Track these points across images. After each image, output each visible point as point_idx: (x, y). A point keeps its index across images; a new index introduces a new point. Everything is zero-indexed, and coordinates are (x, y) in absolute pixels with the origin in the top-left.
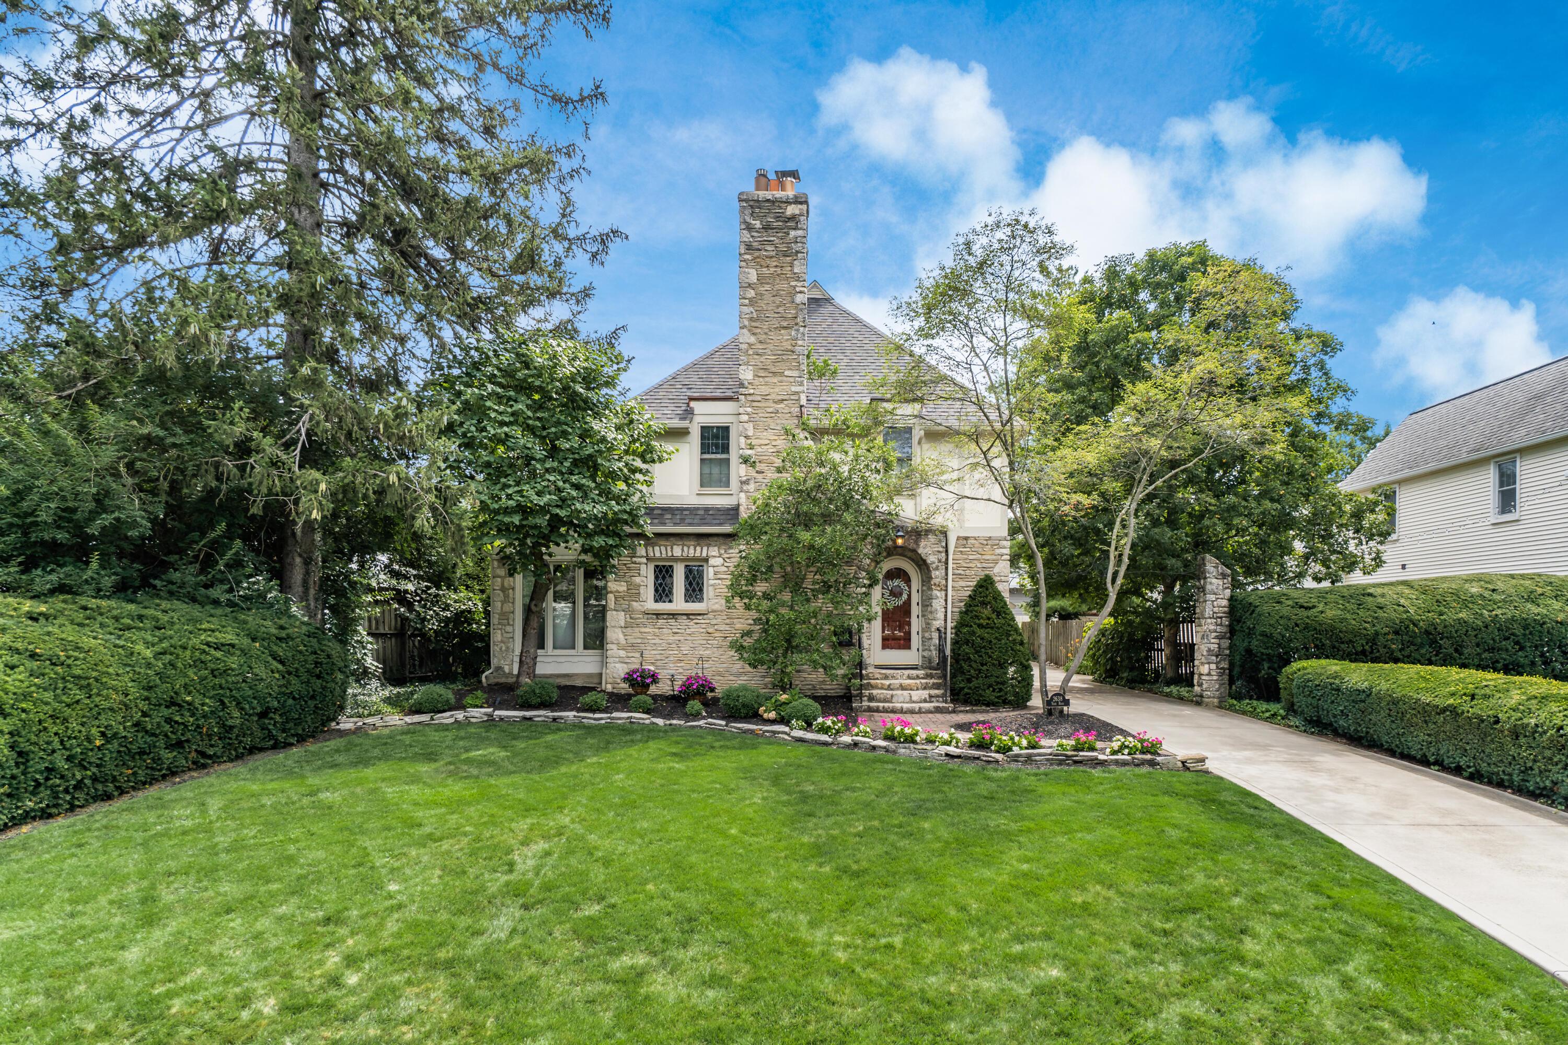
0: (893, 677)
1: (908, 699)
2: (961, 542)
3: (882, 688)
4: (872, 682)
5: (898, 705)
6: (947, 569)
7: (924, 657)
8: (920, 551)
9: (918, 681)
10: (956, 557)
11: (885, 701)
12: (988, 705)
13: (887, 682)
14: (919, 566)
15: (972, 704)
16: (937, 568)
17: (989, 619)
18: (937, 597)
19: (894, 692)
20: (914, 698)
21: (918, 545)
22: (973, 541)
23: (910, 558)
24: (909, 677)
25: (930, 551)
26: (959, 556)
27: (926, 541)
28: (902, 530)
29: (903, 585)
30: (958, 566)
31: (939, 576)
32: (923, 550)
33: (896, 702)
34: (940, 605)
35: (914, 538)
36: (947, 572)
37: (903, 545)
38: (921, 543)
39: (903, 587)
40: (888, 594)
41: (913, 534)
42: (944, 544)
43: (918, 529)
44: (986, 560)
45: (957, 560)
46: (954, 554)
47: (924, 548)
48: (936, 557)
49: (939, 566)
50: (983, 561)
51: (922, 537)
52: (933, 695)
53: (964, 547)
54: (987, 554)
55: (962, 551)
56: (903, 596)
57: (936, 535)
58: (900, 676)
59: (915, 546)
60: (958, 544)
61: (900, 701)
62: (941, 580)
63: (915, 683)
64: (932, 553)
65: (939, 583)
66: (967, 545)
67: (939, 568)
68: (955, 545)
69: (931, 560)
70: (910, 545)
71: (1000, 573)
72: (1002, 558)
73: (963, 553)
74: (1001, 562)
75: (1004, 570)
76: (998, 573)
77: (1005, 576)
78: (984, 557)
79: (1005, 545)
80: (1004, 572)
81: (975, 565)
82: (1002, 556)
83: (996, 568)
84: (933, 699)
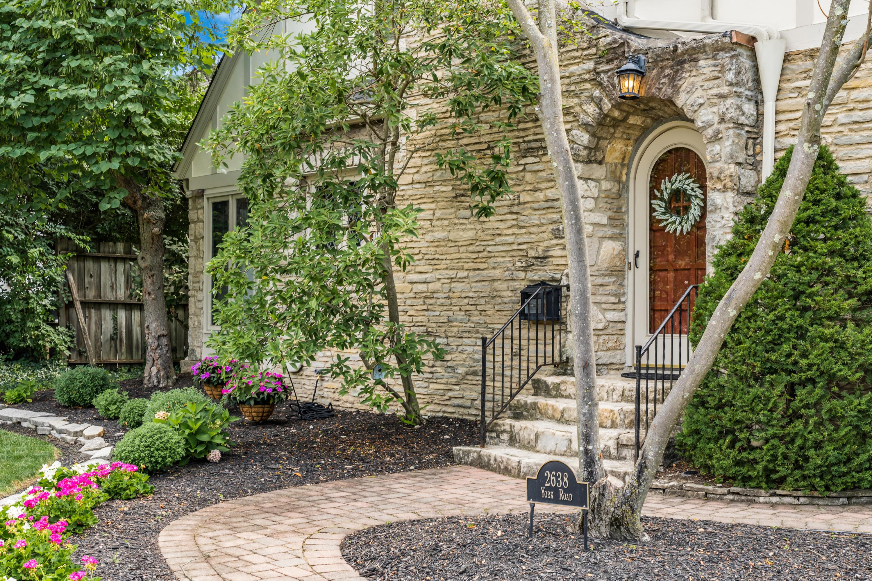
1: (563, 446)
2: (800, 65)
3: (553, 418)
4: (541, 402)
8: (681, 101)
9: (617, 408)
10: (783, 105)
11: (529, 446)
13: (563, 405)
16: (716, 138)
18: (715, 208)
21: (676, 89)
24: (624, 397)
25: (702, 97)
26: (794, 101)
27: (693, 74)
28: (643, 57)
29: (692, 185)
30: (791, 125)
31: (722, 154)
32: (687, 96)
33: (542, 450)
34: (723, 226)
35: (667, 71)
36: (761, 144)
37: (643, 93)
38: (683, 80)
39: (692, 190)
40: (663, 210)
41: (666, 62)
42: (747, 76)
43: (676, 48)
44: (860, 102)
45: (790, 111)
46: (779, 97)
47: (688, 92)
48: (715, 109)
49: (724, 131)
50: (851, 106)
51: (686, 66)
52: (625, 443)
53: (804, 75)
54: (863, 85)
55: (800, 88)
56: (692, 211)
57: (714, 58)
58: (608, 393)
59: (670, 91)
60: (793, 71)
61: (548, 450)
62: (726, 166)
63: (612, 411)
64: (708, 102)
65: (720, 173)
66: (810, 70)
67: (720, 136)
68: (782, 75)
69: (704, 119)
70: (660, 89)
73: (804, 92)
78: (854, 94)
81: (833, 118)
84: (625, 452)
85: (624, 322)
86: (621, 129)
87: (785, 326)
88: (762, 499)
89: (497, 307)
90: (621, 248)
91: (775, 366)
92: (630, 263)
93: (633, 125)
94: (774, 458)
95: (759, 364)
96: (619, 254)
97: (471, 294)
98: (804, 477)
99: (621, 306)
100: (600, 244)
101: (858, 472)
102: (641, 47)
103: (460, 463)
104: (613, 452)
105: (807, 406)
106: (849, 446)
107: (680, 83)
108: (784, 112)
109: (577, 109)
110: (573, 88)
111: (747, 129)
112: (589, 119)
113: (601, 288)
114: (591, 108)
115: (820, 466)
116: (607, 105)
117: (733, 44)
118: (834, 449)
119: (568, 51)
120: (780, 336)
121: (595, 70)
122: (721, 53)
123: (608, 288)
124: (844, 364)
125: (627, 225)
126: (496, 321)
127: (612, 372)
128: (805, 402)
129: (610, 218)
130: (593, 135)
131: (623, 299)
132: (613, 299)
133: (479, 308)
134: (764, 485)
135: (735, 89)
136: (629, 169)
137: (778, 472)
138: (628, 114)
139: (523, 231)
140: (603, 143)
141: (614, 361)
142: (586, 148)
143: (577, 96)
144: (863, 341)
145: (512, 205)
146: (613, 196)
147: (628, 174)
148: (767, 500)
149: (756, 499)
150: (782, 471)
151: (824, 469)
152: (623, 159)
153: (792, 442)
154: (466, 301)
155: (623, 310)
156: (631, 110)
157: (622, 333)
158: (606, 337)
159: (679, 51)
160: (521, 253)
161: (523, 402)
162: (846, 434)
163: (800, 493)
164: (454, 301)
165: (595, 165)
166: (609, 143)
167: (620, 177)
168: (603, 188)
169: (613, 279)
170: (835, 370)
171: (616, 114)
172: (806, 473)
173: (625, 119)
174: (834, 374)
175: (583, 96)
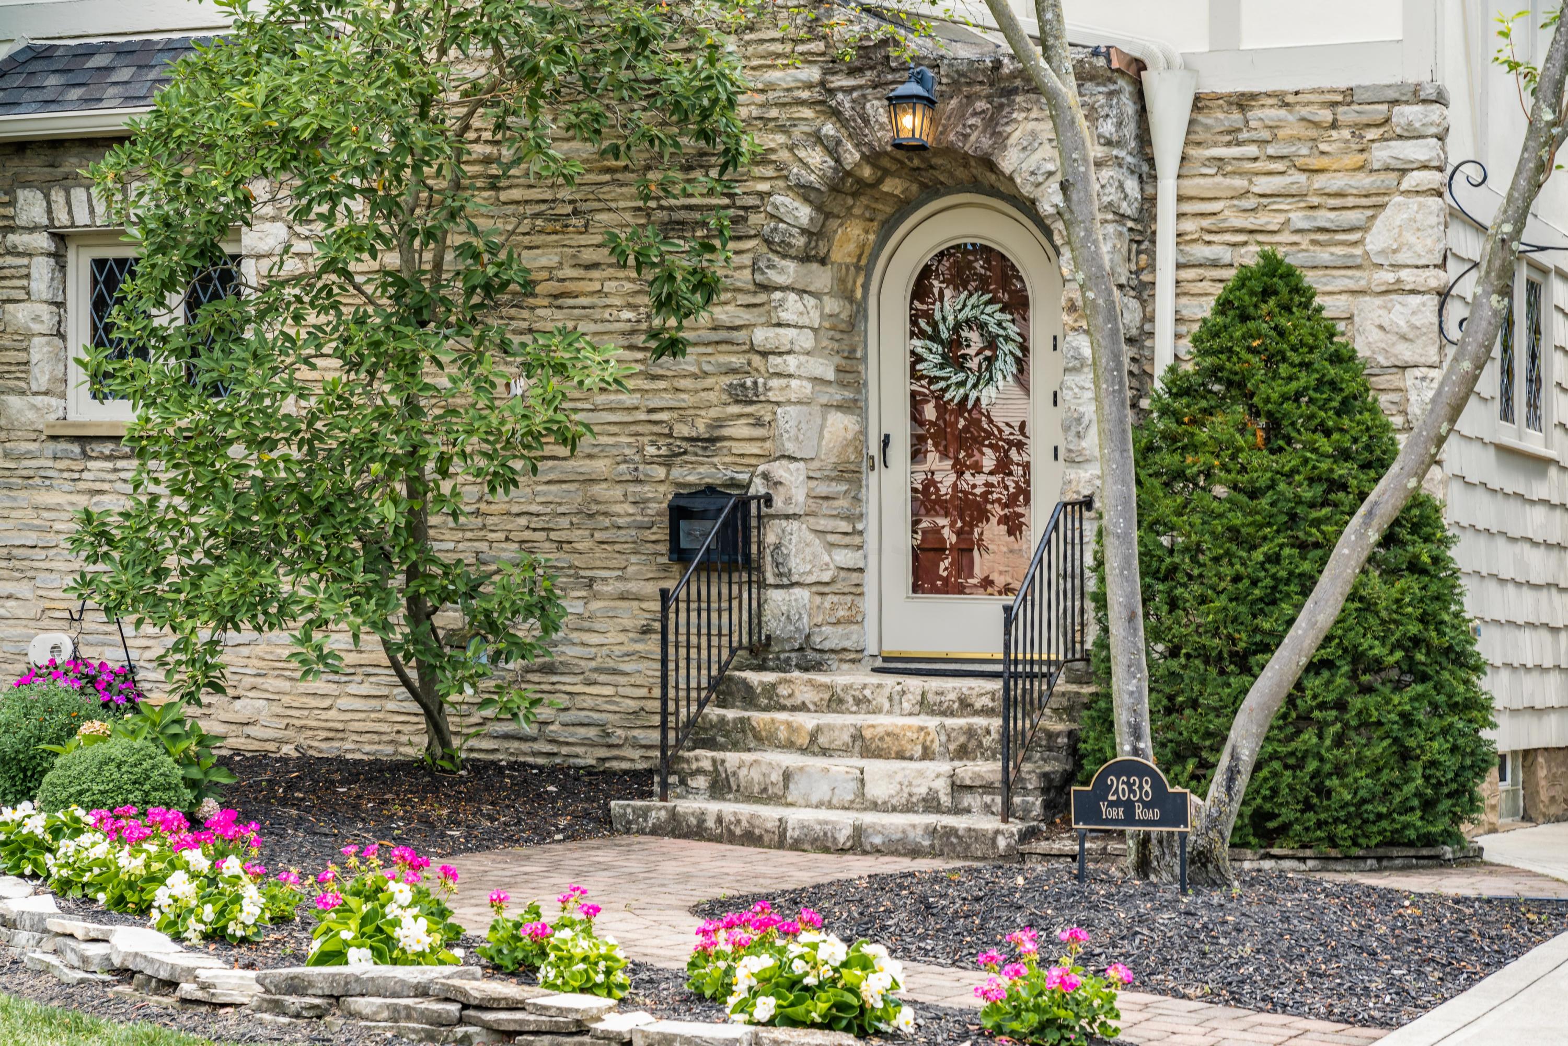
0: (863, 703)
1: (847, 793)
2: (1220, 118)
3: (790, 746)
4: (759, 718)
6: (1153, 239)
8: (1009, 161)
9: (932, 722)
10: (1192, 186)
11: (764, 796)
18: (1081, 363)
19: (811, 762)
20: (878, 790)
21: (1000, 139)
22: (1273, 114)
24: (925, 705)
25: (1055, 160)
26: (1208, 181)
27: (1033, 115)
28: (930, 73)
29: (998, 316)
30: (1206, 223)
32: (1022, 155)
33: (801, 801)
35: (981, 105)
36: (1152, 255)
37: (929, 141)
38: (1014, 126)
39: (999, 325)
40: (938, 359)
41: (978, 88)
42: (1130, 130)
43: (997, 64)
44: (1329, 195)
45: (1202, 199)
46: (1185, 172)
47: (1025, 148)
50: (1315, 201)
51: (1019, 99)
52: (969, 783)
53: (1228, 138)
54: (1335, 167)
55: (1220, 159)
56: (999, 364)
58: (890, 698)
59: (986, 142)
60: (1207, 128)
61: (814, 799)
66: (1239, 130)
68: (1188, 133)
69: (1056, 199)
70: (965, 136)
71: (1395, 251)
72: (1404, 186)
73: (1229, 168)
74: (1398, 199)
75: (1412, 239)
76: (1382, 252)
77: (1417, 267)
78: (1320, 181)
79: (1417, 125)
80: (1410, 247)
81: (1281, 218)
82: (1404, 171)
83: (1374, 230)
84: (968, 800)
85: (861, 570)
86: (864, 200)
87: (1283, 574)
89: (598, 536)
90: (857, 428)
91: (1267, 640)
92: (870, 457)
93: (887, 193)
94: (1275, 791)
95: (1244, 636)
96: (855, 439)
97: (534, 508)
98: (1320, 825)
99: (857, 540)
100: (824, 419)
101: (1400, 814)
102: (924, 53)
103: (628, 831)
104: (945, 800)
105: (1322, 706)
106: (1386, 771)
107: (1009, 129)
108: (1191, 198)
109: (784, 155)
110: (774, 113)
111: (1130, 224)
112: (813, 178)
113: (825, 504)
114: (816, 157)
115: (1347, 804)
116: (851, 155)
117: (1113, 71)
118: (1367, 776)
119: (762, 41)
120: (1274, 588)
121: (822, 83)
122: (1089, 85)
123: (836, 503)
124: (1376, 638)
125: (866, 384)
127: (845, 666)
128: (1320, 699)
129: (838, 370)
130: (819, 208)
131: (860, 527)
132: (844, 526)
133: (553, 535)
134: (1253, 840)
135: (1115, 152)
136: (868, 278)
137: (1279, 815)
138: (886, 173)
139: (662, 384)
140: (833, 223)
141: (847, 644)
142: (803, 231)
143: (782, 129)
144: (1398, 601)
145: (633, 332)
146: (843, 326)
147: (866, 287)
150: (1287, 814)
151: (1352, 809)
152: (860, 257)
153: (1300, 766)
154: (523, 521)
155: (860, 548)
156: (894, 168)
157: (857, 591)
158: (835, 599)
159: (1006, 71)
160: (656, 429)
161: (715, 718)
162: (1384, 749)
163: (1308, 852)
164: (490, 521)
165: (815, 266)
166: (841, 225)
167: (853, 291)
168: (827, 311)
169: (843, 487)
170: (1365, 646)
171: (867, 172)
172: (1323, 816)
173: (880, 181)
174: (1363, 653)
175: (796, 133)
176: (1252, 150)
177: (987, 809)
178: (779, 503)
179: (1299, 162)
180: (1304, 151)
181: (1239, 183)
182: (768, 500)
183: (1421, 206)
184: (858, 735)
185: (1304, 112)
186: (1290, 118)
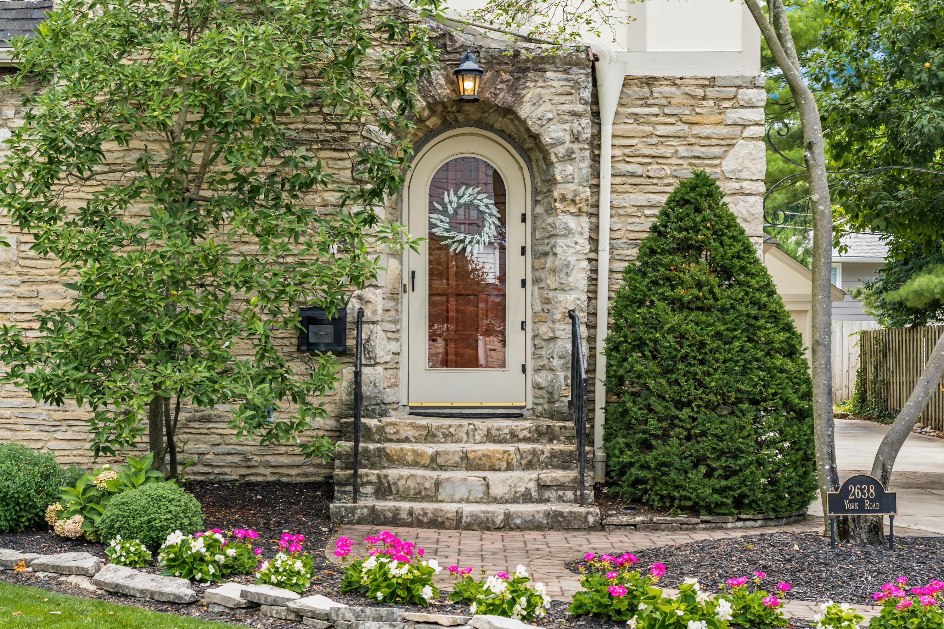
0: (448, 436)
1: (479, 493)
2: (636, 89)
3: (415, 464)
4: (391, 447)
5: (450, 508)
6: (596, 159)
7: (538, 387)
8: (524, 111)
9: (511, 448)
10: (622, 129)
11: (419, 496)
12: (694, 510)
13: (429, 449)
14: (525, 153)
15: (652, 509)
16: (570, 157)
17: (699, 285)
18: (569, 232)
19: (444, 475)
20: (497, 490)
21: (519, 98)
22: (668, 90)
23: (501, 133)
24: (490, 437)
25: (551, 111)
26: (630, 127)
27: (539, 84)
28: (472, 56)
29: (486, 201)
30: (627, 151)
31: (576, 176)
32: (533, 108)
33: (448, 499)
34: (577, 253)
35: (506, 77)
38: (527, 90)
39: (487, 206)
40: (447, 226)
41: (504, 67)
43: (517, 54)
44: (700, 138)
45: (624, 137)
46: (617, 121)
47: (534, 104)
48: (567, 126)
49: (577, 151)
50: (693, 141)
51: (530, 74)
52: (549, 483)
53: (641, 102)
54: (705, 122)
55: (636, 114)
56: (486, 229)
57: (566, 71)
58: (467, 433)
59: (509, 99)
60: (630, 96)
61: (457, 497)
62: (581, 189)
63: (505, 452)
64: (557, 118)
65: (575, 196)
66: (647, 98)
67: (574, 156)
68: (620, 99)
69: (553, 135)
70: (496, 95)
71: (740, 171)
72: (745, 134)
73: (642, 120)
74: (742, 142)
75: (750, 165)
76: (733, 171)
77: (752, 180)
78: (696, 130)
79: (754, 100)
80: (749, 169)
81: (672, 150)
82: (745, 126)
83: (728, 158)
84: (547, 494)
85: (399, 354)
88: (729, 525)
90: (400, 267)
92: (405, 285)
96: (399, 274)
99: (397, 335)
100: (388, 262)
102: (469, 43)
103: (343, 523)
104: (534, 494)
107: (524, 92)
108: (619, 136)
109: (374, 101)
113: (387, 314)
116: (420, 103)
117: (588, 60)
122: (574, 68)
123: (390, 313)
126: (242, 352)
127: (393, 413)
131: (398, 327)
132: (393, 327)
141: (395, 399)
148: (734, 525)
149: (724, 525)
155: (398, 340)
157: (398, 366)
158: (391, 372)
159: (522, 57)
163: (759, 516)
169: (393, 304)
171: (426, 113)
176: (655, 110)
177: (561, 499)
178: (368, 314)
179: (684, 118)
180: (687, 112)
181: (648, 129)
182: (361, 313)
183: (755, 146)
184: (465, 456)
185: (687, 90)
186: (678, 92)
